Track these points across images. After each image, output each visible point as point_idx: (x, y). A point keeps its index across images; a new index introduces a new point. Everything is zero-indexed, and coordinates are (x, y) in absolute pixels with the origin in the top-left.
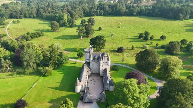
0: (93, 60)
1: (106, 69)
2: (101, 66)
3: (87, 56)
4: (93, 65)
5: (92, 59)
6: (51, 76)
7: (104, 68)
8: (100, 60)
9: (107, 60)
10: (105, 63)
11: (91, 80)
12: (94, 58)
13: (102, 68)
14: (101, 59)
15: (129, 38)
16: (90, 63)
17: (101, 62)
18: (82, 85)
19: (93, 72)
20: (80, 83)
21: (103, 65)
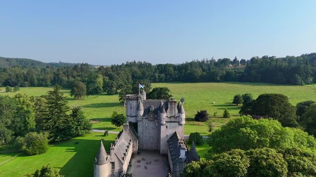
0: (144, 115)
1: (175, 134)
2: (163, 128)
3: (131, 108)
4: (145, 127)
5: (142, 113)
6: (41, 155)
7: (170, 132)
8: (162, 112)
9: (177, 111)
10: (173, 120)
11: (139, 161)
12: (147, 111)
13: (166, 132)
14: (164, 110)
15: (215, 104)
16: (139, 123)
17: (164, 116)
18: (113, 164)
19: (145, 147)
20: (109, 156)
21: (168, 124)
